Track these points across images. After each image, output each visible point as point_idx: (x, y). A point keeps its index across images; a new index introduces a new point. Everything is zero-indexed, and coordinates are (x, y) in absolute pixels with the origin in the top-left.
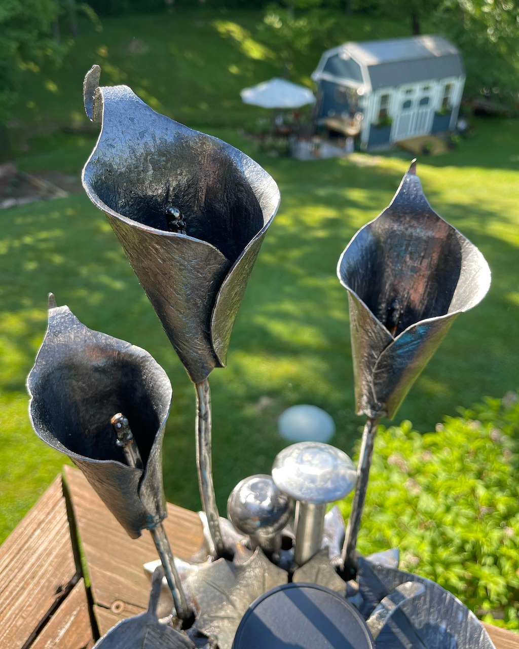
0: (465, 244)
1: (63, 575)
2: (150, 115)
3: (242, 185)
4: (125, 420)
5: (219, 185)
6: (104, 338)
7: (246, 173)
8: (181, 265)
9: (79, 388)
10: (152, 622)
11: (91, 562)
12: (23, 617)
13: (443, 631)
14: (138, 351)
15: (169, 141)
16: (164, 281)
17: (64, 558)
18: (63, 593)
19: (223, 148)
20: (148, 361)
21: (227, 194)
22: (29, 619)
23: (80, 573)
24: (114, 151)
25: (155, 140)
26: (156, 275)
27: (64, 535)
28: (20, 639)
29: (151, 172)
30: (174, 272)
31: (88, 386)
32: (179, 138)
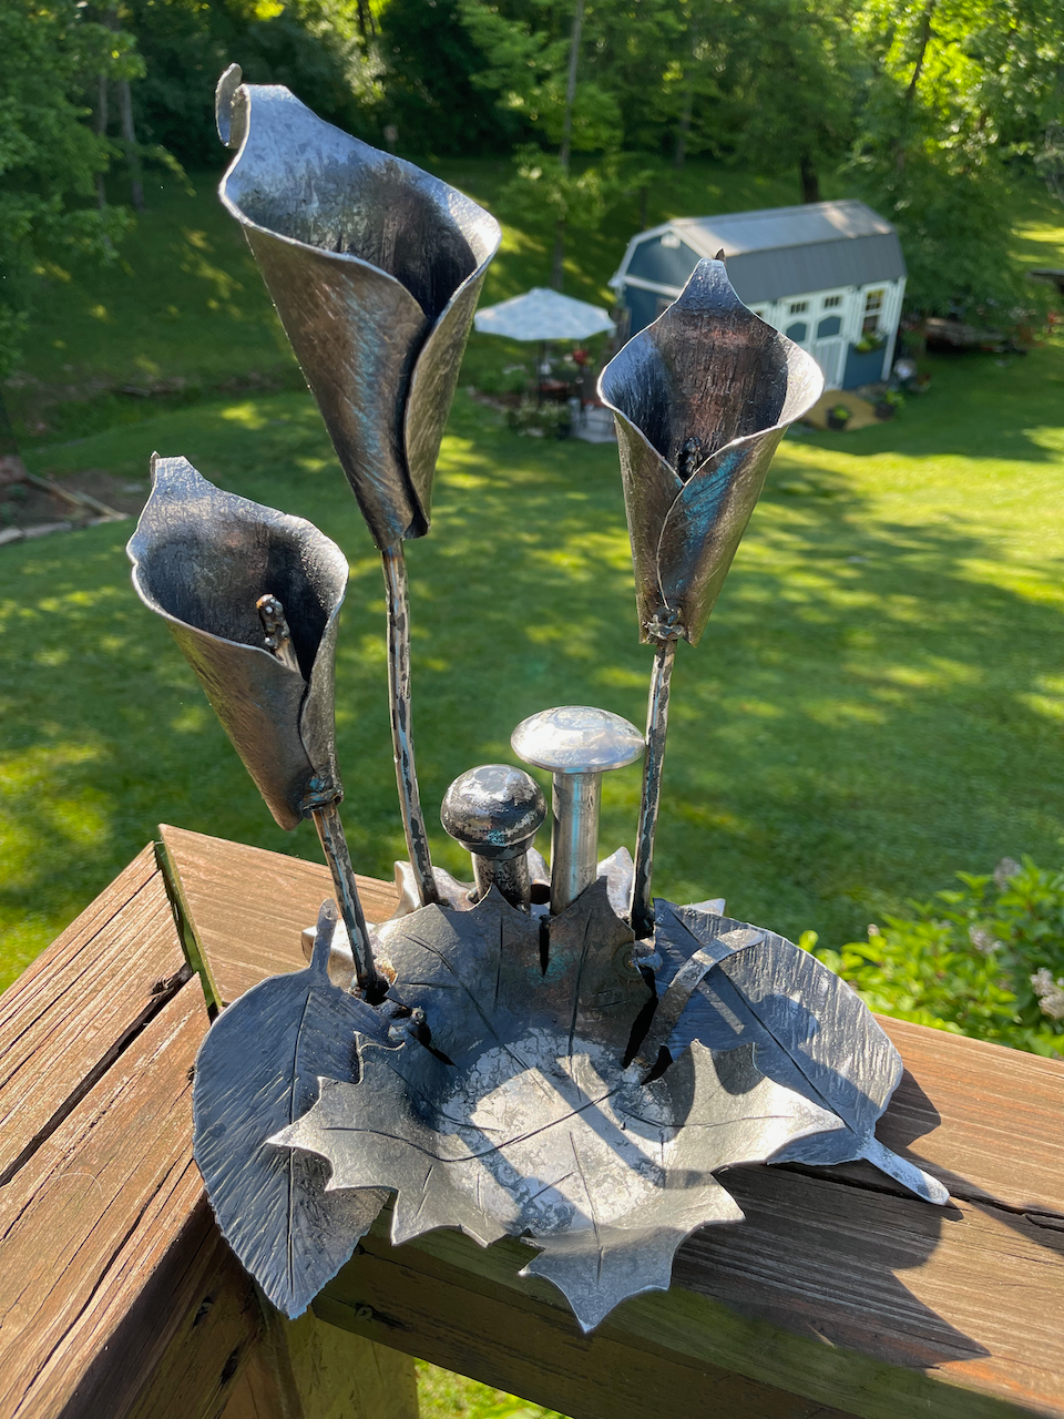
0: (792, 350)
1: (165, 968)
2: (315, 124)
3: (447, 229)
4: (278, 603)
5: (414, 234)
6: (244, 507)
7: (452, 212)
8: (361, 319)
9: (203, 577)
10: (318, 982)
12: (95, 1028)
13: (795, 1007)
14: (295, 523)
15: (341, 162)
16: (336, 353)
18: (164, 993)
19: (419, 178)
20: (310, 534)
21: (426, 246)
22: (106, 1030)
23: (193, 963)
24: (263, 165)
25: (320, 158)
26: (324, 342)
28: (93, 1056)
29: (316, 205)
30: (351, 332)
31: (216, 576)
32: (354, 159)
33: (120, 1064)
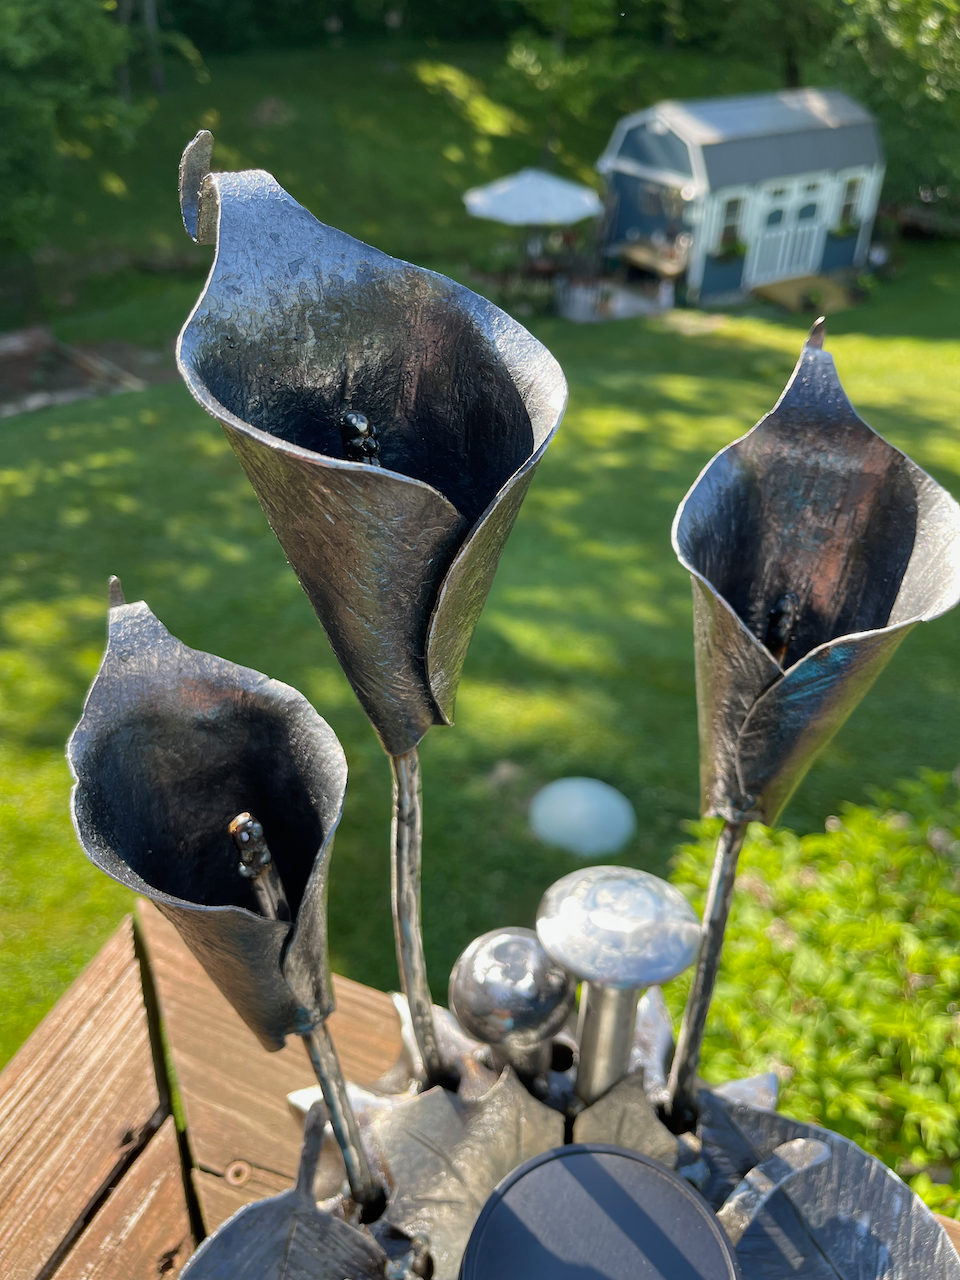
0: (925, 485)
1: (135, 1109)
2: (311, 229)
3: (491, 368)
4: (257, 825)
5: (444, 368)
6: (216, 665)
7: (498, 345)
8: (371, 526)
9: (167, 761)
10: (303, 1209)
11: (189, 1085)
12: (59, 1190)
13: (863, 1233)
14: (281, 690)
15: (347, 280)
16: (337, 559)
17: (138, 1078)
18: (135, 1145)
19: (454, 295)
20: (300, 710)
21: (460, 386)
22: (70, 1195)
23: (167, 1107)
24: (239, 299)
25: (319, 278)
26: (320, 546)
27: (137, 1032)
28: (54, 1233)
29: (311, 342)
30: (357, 540)
31: (185, 757)
32: (366, 274)
33: (85, 1243)
